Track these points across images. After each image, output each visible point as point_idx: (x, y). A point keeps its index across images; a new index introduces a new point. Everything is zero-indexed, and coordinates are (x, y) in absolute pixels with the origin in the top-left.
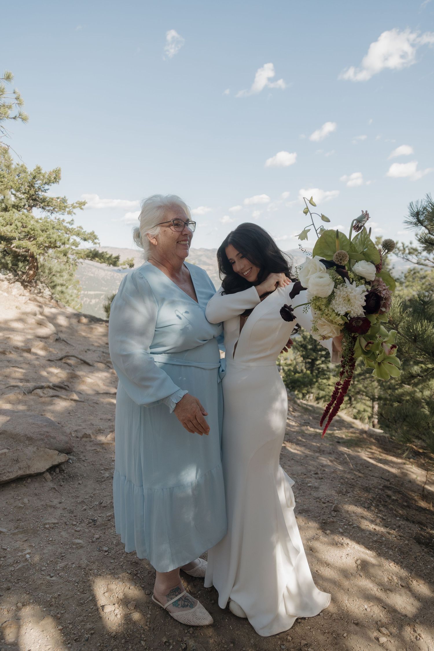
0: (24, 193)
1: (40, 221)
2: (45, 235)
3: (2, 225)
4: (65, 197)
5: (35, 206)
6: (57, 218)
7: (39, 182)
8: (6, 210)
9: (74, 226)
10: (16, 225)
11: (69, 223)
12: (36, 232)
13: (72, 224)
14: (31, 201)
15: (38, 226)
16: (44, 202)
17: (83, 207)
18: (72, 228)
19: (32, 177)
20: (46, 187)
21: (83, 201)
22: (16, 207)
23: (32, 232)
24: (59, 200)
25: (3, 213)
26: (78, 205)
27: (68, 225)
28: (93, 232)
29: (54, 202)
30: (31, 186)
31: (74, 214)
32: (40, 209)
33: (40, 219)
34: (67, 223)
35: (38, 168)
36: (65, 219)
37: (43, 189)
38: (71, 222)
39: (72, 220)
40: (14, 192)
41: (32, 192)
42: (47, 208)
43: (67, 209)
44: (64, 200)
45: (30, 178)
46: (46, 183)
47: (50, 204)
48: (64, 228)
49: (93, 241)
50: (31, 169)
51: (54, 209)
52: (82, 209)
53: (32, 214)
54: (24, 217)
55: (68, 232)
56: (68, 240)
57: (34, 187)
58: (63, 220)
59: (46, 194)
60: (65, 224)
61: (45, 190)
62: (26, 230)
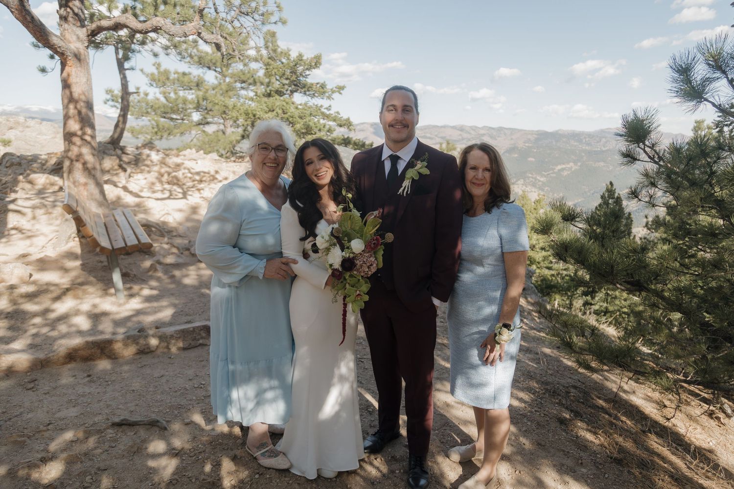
0: (287, 79)
1: (300, 107)
2: (302, 122)
3: (266, 112)
4: (324, 82)
5: (296, 91)
6: (316, 104)
7: (302, 67)
8: (269, 95)
9: (332, 112)
10: (277, 113)
11: (327, 108)
12: (295, 119)
13: (330, 110)
14: (293, 86)
15: (296, 113)
16: (304, 87)
17: (341, 91)
18: (330, 114)
19: (294, 64)
20: (308, 72)
21: (342, 85)
22: (280, 93)
23: (291, 119)
24: (318, 86)
25: (266, 99)
26: (337, 90)
27: (325, 111)
28: (348, 119)
29: (315, 87)
30: (294, 72)
31: (333, 99)
32: (301, 94)
33: (300, 105)
34: (325, 109)
35: (301, 55)
36: (323, 104)
37: (304, 74)
38: (329, 108)
39: (330, 106)
40: (278, 78)
41: (294, 78)
42: (308, 93)
43: (327, 94)
44: (323, 86)
45: (292, 64)
46: (307, 69)
47: (310, 89)
48: (320, 114)
49: (348, 128)
50: (294, 55)
51: (314, 94)
52: (340, 93)
53: (293, 100)
54: (285, 104)
55: (326, 118)
56: (324, 127)
57: (295, 73)
58: (321, 106)
59: (307, 79)
60: (323, 110)
61: (306, 75)
62: (286, 116)
